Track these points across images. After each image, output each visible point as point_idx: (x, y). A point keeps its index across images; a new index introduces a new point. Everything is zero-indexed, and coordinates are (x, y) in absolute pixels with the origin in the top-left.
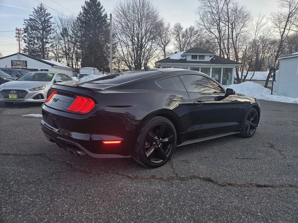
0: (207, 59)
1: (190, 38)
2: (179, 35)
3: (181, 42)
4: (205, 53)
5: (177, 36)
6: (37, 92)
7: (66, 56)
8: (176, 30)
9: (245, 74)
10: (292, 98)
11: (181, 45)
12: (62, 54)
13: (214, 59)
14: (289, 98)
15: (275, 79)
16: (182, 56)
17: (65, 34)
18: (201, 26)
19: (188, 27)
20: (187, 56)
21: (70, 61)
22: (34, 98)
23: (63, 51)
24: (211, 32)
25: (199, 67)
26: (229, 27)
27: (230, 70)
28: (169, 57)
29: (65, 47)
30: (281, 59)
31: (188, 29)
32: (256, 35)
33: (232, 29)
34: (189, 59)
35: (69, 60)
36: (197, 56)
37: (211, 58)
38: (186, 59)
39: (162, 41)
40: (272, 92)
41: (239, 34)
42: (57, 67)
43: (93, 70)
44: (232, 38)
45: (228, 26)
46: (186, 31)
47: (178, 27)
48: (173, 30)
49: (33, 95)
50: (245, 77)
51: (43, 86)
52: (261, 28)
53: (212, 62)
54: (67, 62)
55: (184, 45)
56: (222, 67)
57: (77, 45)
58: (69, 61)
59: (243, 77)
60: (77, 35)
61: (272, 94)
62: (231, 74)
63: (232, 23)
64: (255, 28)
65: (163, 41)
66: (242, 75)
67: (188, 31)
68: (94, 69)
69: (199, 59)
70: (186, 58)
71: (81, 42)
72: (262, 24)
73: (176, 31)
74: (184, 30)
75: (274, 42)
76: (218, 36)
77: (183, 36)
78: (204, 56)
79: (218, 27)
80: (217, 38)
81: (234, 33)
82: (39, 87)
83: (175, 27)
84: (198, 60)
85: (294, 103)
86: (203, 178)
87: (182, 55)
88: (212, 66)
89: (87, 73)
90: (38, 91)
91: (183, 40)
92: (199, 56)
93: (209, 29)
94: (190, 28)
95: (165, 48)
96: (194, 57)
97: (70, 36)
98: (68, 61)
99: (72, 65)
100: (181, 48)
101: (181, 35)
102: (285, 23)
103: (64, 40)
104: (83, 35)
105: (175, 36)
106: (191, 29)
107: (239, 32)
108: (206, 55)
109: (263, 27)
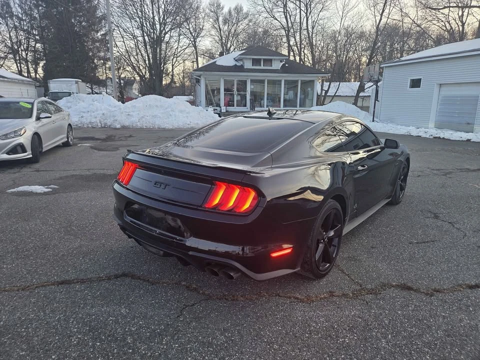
0: (277, 65)
1: (236, 25)
2: (218, 20)
3: (222, 32)
4: (273, 56)
5: (215, 21)
6: (13, 141)
7: (14, 56)
8: (212, 10)
9: (326, 88)
10: (403, 127)
11: (222, 38)
12: (5, 53)
13: (287, 65)
14: (399, 127)
15: (377, 98)
16: (236, 60)
17: (7, 12)
18: (259, 7)
19: (233, 6)
20: (245, 61)
21: (22, 65)
22: (8, 153)
23: (6, 46)
24: (274, 17)
25: (264, 78)
26: (301, 10)
27: (312, 82)
28: (215, 62)
29: (10, 37)
30: (386, 67)
31: (232, 10)
32: (342, 25)
33: (306, 14)
34: (248, 65)
35: (20, 63)
36: (260, 59)
37: (282, 63)
38: (242, 66)
39: (189, 29)
40: (373, 118)
41: (316, 22)
42: (6, 79)
43: (74, 83)
44: (307, 29)
45: (300, 8)
46: (230, 12)
47: (215, 5)
48: (207, 11)
49: (6, 147)
50: (327, 92)
51: (21, 129)
52: (349, 14)
53: (284, 70)
54: (17, 67)
55: (228, 37)
56: (300, 78)
57: (35, 35)
58: (21, 67)
59: (324, 92)
60: (31, 15)
61: (373, 121)
62: (313, 89)
63: (307, 4)
64: (341, 13)
65: (191, 29)
66: (322, 90)
67: (233, 13)
68: (77, 82)
69: (264, 66)
70: (243, 63)
71: (42, 29)
72: (350, 7)
73: (212, 12)
74: (226, 10)
75: (362, 35)
76: (285, 25)
77: (226, 21)
78: (271, 60)
79: (284, 10)
80: (284, 28)
81: (310, 22)
82: (15, 132)
83: (210, 4)
84: (262, 67)
85: (406, 134)
86: (398, 286)
87: (236, 59)
88: (284, 77)
89: (65, 89)
90: (15, 139)
91: (226, 28)
92: (264, 60)
93: (270, 12)
94: (236, 8)
95: (195, 42)
96: (256, 62)
97: (17, 17)
98: (19, 65)
99: (29, 72)
100: (222, 43)
101: (221, 19)
102: (382, 5)
103: (7, 25)
104: (43, 16)
105: (211, 20)
106: (238, 10)
107: (316, 20)
108: (274, 59)
109: (352, 12)
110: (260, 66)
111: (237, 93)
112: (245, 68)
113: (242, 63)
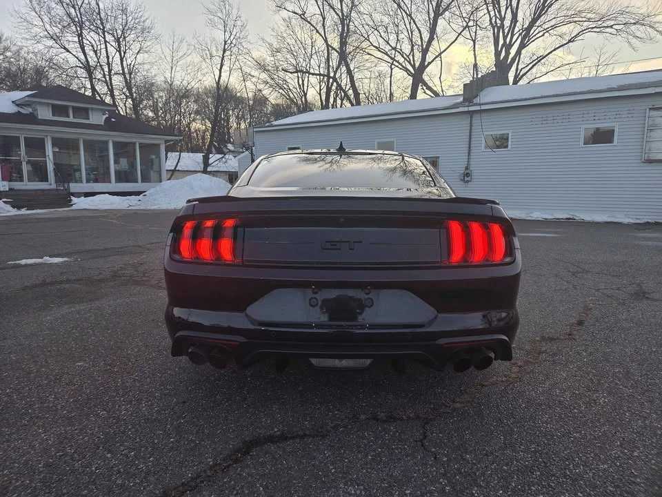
0: (97, 118)
4: (89, 104)
13: (113, 120)
16: (18, 105)
20: (38, 107)
24: (64, 48)
25: (78, 137)
30: (257, 132)
34: (45, 113)
36: (66, 108)
37: (106, 116)
38: (33, 115)
53: (109, 126)
56: (138, 140)
62: (158, 158)
63: (118, 38)
69: (74, 117)
70: (34, 110)
78: (86, 111)
84: (71, 119)
87: (18, 103)
88: (111, 138)
92: (73, 107)
93: (58, 40)
96: (59, 110)
108: (92, 109)
109: (184, 61)
110: (68, 117)
111: (26, 159)
112: (39, 118)
113: (31, 110)
